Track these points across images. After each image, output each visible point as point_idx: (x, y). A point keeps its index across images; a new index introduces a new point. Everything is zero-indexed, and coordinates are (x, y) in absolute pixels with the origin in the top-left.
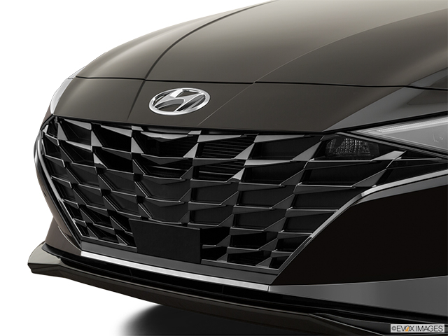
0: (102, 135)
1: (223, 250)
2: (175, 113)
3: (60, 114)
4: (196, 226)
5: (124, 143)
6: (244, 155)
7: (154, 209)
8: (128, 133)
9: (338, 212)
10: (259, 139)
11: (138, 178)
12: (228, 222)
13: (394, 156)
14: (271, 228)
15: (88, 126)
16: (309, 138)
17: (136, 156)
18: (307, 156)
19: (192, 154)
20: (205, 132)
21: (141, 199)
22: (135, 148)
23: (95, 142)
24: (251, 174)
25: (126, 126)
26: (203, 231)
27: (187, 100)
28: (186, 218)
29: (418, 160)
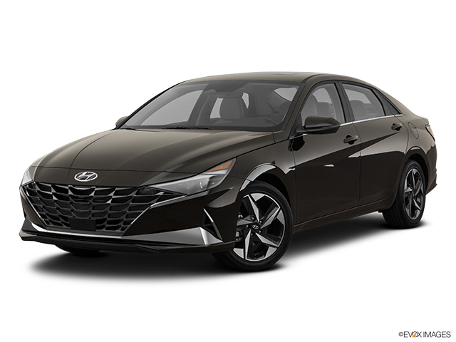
0: (56, 188)
1: (104, 226)
2: (86, 181)
3: (37, 181)
4: (94, 219)
5: (66, 191)
6: (112, 194)
7: (78, 213)
8: (67, 188)
9: (144, 212)
10: (117, 189)
11: (71, 203)
12: (106, 216)
13: (161, 193)
14: (122, 218)
15: (50, 185)
16: (134, 189)
17: (70, 195)
18: (133, 194)
19: (92, 194)
20: (97, 187)
21: (72, 210)
22: (70, 193)
23: (53, 191)
24: (114, 201)
25: (66, 185)
26: (97, 220)
27: (89, 176)
28: (90, 216)
29: (169, 195)
